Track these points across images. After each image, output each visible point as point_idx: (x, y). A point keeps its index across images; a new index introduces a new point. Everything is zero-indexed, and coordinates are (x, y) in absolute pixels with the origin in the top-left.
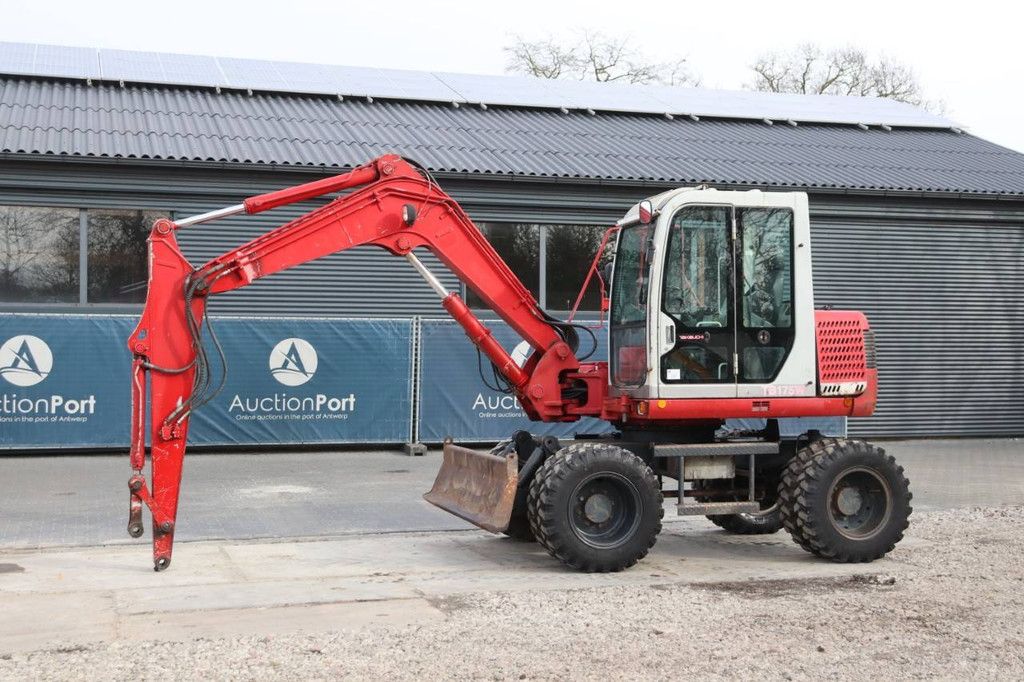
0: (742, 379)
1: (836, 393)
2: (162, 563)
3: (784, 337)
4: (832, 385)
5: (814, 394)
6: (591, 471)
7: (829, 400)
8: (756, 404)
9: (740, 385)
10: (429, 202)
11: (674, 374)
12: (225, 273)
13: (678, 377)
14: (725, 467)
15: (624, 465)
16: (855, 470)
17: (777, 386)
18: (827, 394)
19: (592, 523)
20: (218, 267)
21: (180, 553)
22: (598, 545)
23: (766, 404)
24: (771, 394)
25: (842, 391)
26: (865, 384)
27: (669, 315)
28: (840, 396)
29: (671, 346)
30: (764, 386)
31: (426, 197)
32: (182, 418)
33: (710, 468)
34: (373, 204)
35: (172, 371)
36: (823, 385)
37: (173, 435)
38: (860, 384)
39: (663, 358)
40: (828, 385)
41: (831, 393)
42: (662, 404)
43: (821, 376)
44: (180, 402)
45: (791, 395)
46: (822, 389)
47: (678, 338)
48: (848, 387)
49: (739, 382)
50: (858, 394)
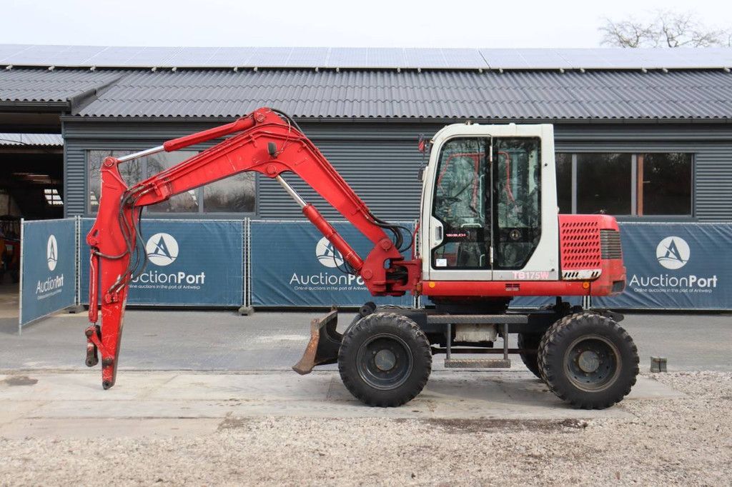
0: (497, 267)
1: (574, 278)
2: (108, 384)
3: (531, 235)
4: (572, 271)
5: (557, 279)
6: (374, 332)
7: (570, 284)
8: (508, 286)
9: (494, 271)
10: (288, 140)
11: (442, 262)
12: (145, 192)
13: (445, 265)
14: (488, 333)
15: (399, 329)
16: (588, 338)
17: (525, 272)
18: (567, 278)
19: (382, 371)
20: (140, 188)
21: (120, 378)
22: (390, 387)
23: (517, 286)
24: (520, 278)
25: (580, 277)
26: (600, 271)
27: (438, 218)
28: (577, 280)
29: (440, 242)
30: (515, 272)
31: (286, 137)
32: (119, 289)
33: (476, 333)
34: (249, 143)
35: (113, 257)
36: (564, 272)
37: (112, 300)
38: (595, 271)
39: (433, 251)
40: (568, 272)
41: (571, 278)
42: (432, 285)
43: (563, 265)
44: (119, 278)
45: (537, 279)
46: (563, 275)
47: (445, 235)
48: (585, 274)
49: (494, 269)
50: (594, 279)
